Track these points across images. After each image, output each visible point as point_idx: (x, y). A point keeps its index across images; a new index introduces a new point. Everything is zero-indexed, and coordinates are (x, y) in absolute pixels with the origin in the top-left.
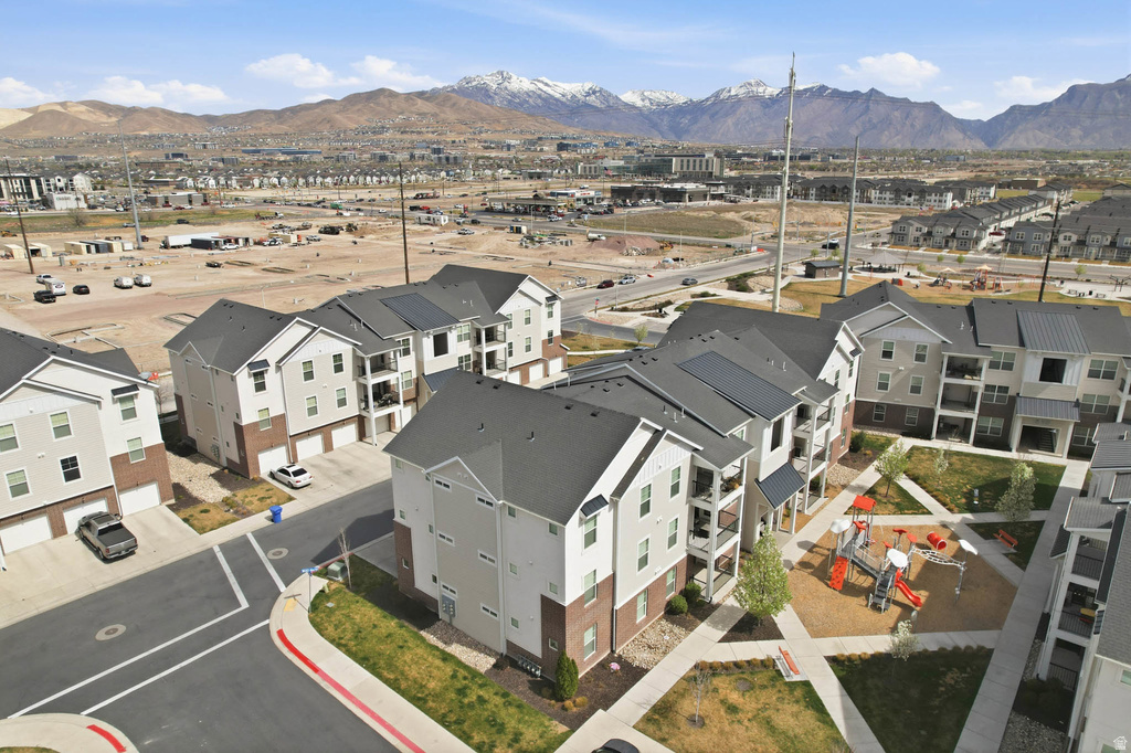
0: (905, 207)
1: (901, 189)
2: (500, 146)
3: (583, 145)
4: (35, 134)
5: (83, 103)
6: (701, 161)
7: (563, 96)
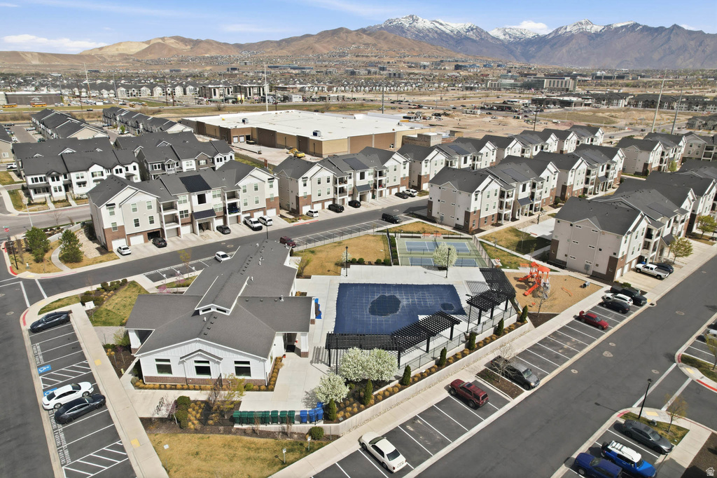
0: (694, 111)
1: (692, 102)
2: (417, 66)
3: (470, 66)
4: (150, 57)
5: (173, 38)
6: (562, 82)
7: (451, 31)
